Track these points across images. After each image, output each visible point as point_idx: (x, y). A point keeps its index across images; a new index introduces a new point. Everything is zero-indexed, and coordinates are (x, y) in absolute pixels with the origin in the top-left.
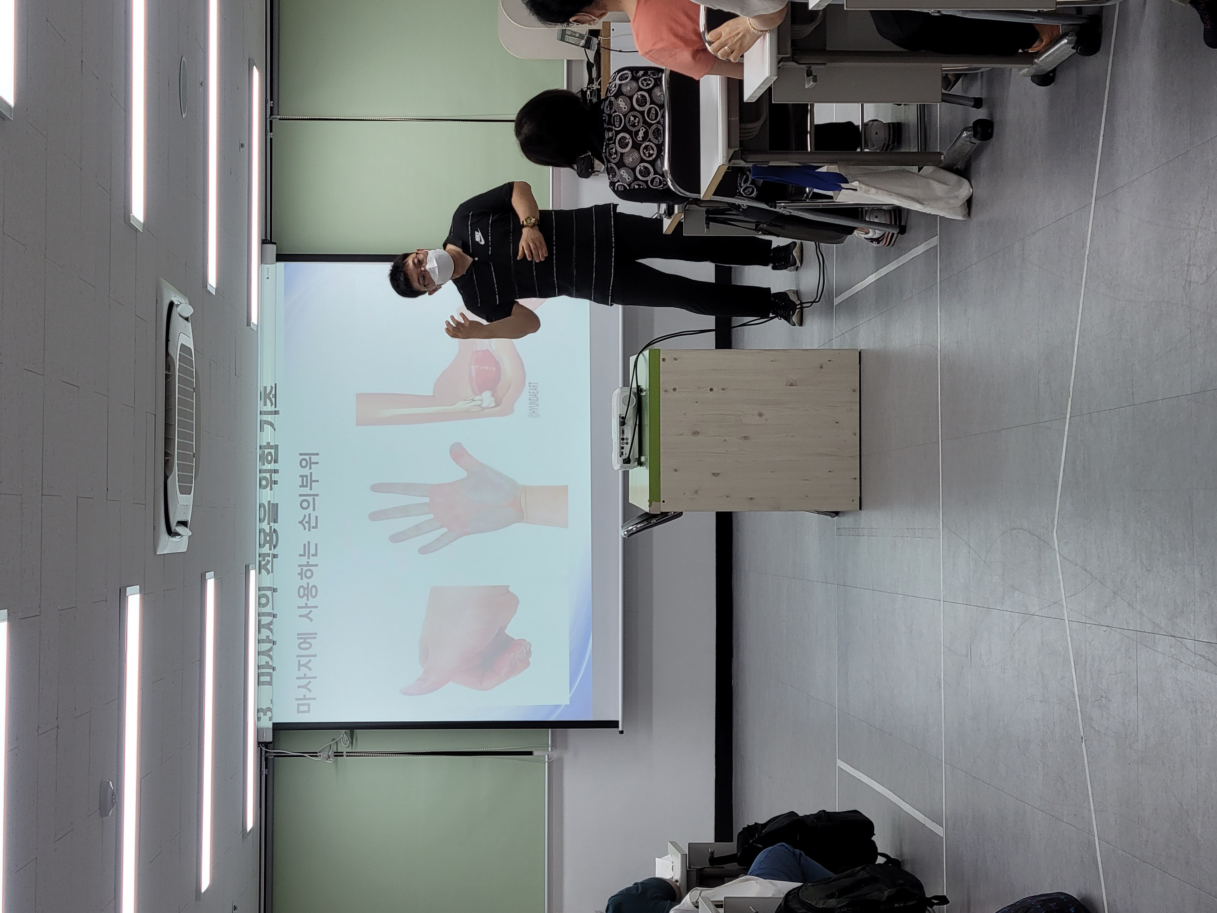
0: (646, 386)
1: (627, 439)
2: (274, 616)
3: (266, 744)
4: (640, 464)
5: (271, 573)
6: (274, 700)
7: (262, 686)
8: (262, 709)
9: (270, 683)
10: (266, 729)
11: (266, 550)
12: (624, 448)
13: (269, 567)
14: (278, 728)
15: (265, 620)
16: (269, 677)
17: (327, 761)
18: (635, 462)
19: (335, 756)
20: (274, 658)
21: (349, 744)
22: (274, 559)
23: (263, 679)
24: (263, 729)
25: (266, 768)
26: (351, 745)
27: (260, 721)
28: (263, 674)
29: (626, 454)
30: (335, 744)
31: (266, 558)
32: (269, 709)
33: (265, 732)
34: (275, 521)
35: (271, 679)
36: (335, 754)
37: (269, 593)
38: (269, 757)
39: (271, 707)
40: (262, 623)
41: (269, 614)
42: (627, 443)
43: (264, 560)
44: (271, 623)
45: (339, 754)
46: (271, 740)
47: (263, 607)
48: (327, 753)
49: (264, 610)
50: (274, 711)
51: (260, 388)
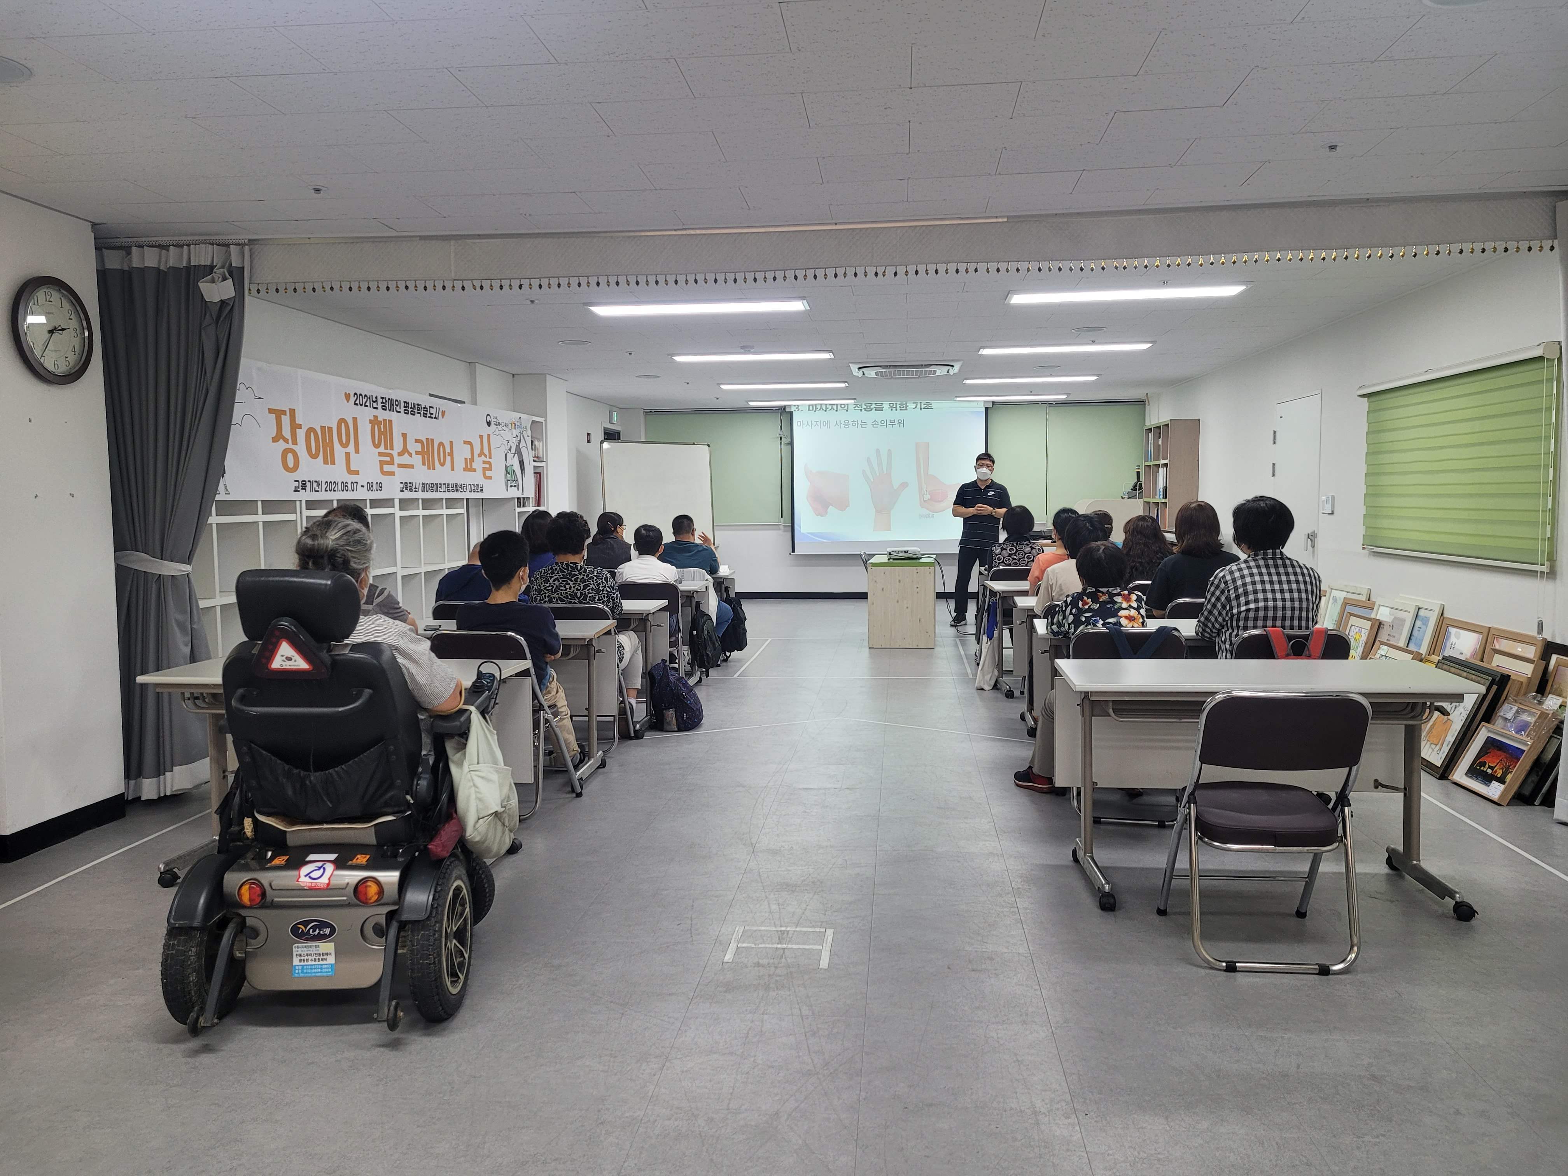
0: (921, 562)
1: (899, 554)
2: (837, 411)
3: (784, 409)
5: (854, 409)
6: (802, 412)
7: (808, 407)
8: (799, 407)
11: (864, 406)
13: (857, 408)
14: (791, 414)
17: (778, 434)
18: (890, 557)
20: (819, 411)
21: (785, 443)
22: (860, 410)
23: (811, 407)
25: (776, 409)
27: (794, 407)
29: (893, 553)
30: (785, 437)
32: (798, 410)
33: (789, 408)
34: (875, 410)
35: (811, 410)
36: (781, 437)
37: (846, 408)
38: (780, 410)
40: (834, 406)
41: (837, 408)
43: (859, 406)
44: (834, 410)
46: (786, 411)
47: (839, 406)
51: (931, 402)
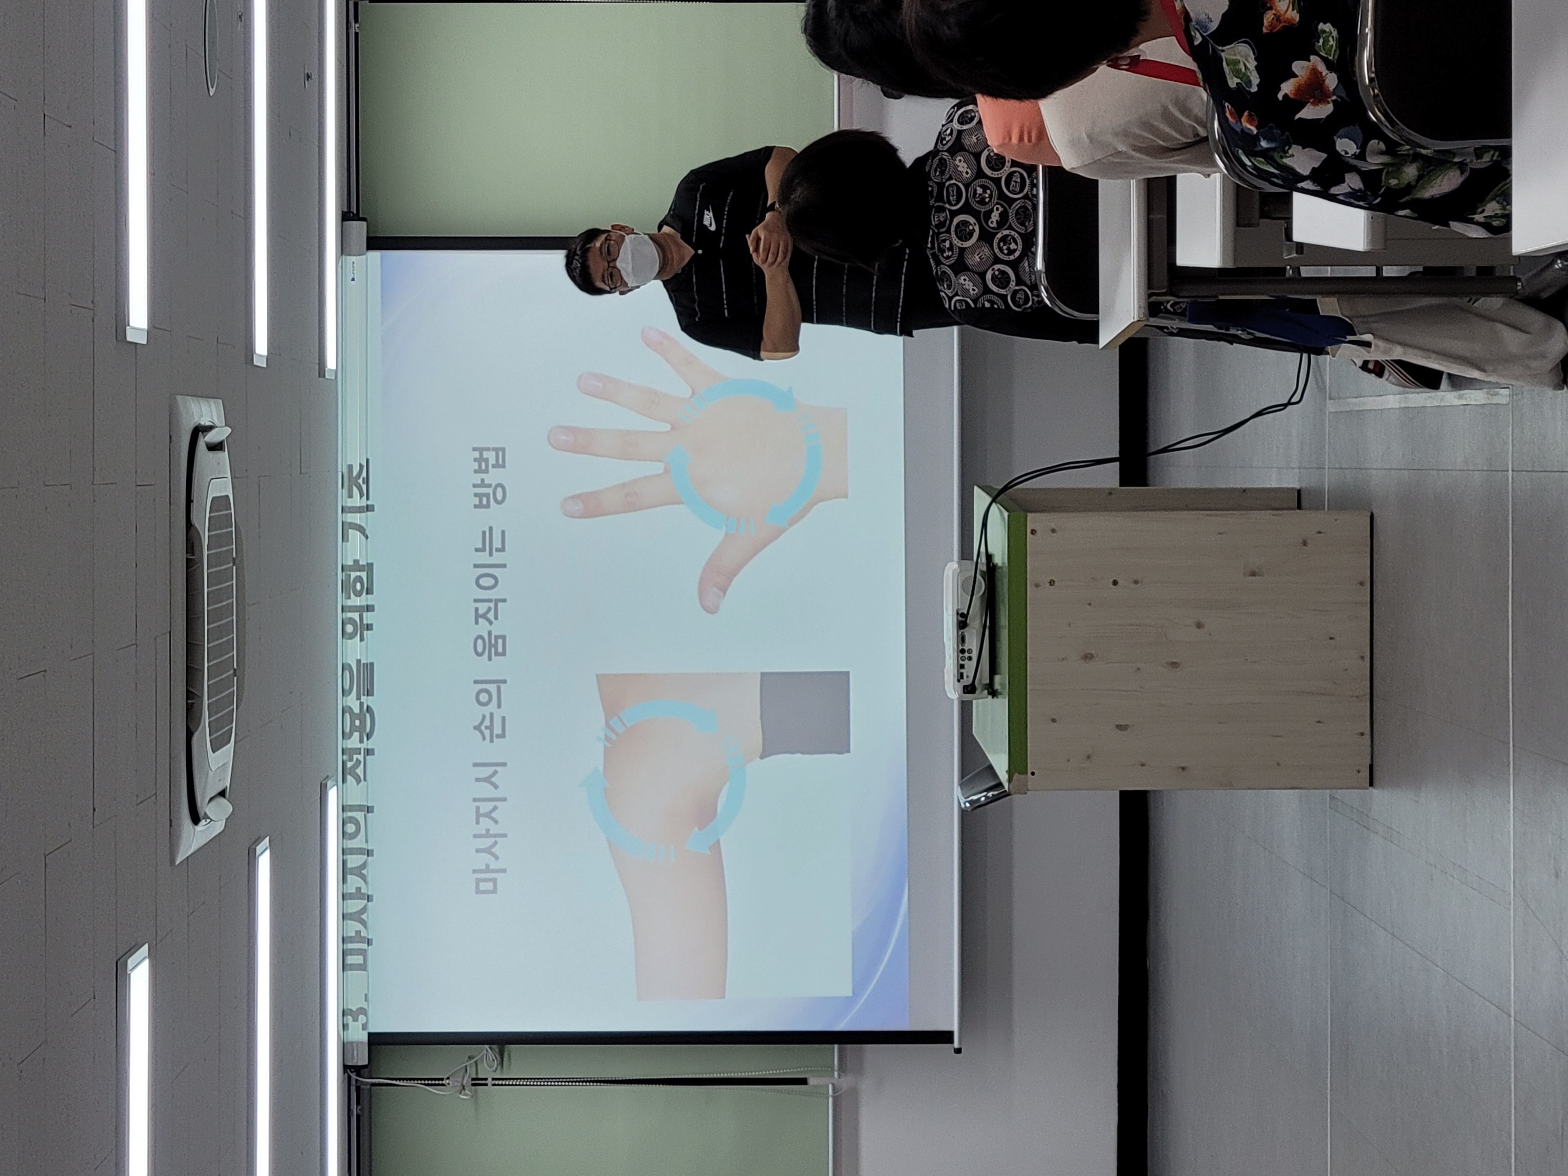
0: (1003, 559)
1: (970, 651)
2: (369, 853)
3: (358, 1070)
4: (994, 693)
5: (363, 782)
6: (370, 995)
7: (349, 972)
8: (351, 1010)
9: (363, 967)
10: (358, 1043)
11: (354, 742)
12: (966, 666)
13: (360, 771)
14: (377, 1041)
15: (354, 861)
16: (361, 957)
17: (461, 1096)
18: (982, 690)
19: (473, 1085)
20: (369, 924)
21: (498, 1065)
22: (368, 758)
23: (351, 960)
24: (352, 1043)
25: (358, 1103)
26: (499, 1068)
27: (348, 1029)
28: (353, 952)
29: (967, 677)
30: (474, 1066)
31: (355, 757)
32: (363, 1011)
33: (355, 1049)
34: (369, 693)
35: (365, 960)
36: (474, 1082)
37: (359, 816)
38: (362, 1087)
39: (366, 1007)
40: (349, 866)
41: (359, 851)
42: (970, 659)
43: (351, 760)
44: (364, 866)
45: (480, 1082)
46: (366, 1063)
47: (350, 839)
48: (460, 1080)
49: (351, 844)
50: (370, 1013)
51: (342, 468)
